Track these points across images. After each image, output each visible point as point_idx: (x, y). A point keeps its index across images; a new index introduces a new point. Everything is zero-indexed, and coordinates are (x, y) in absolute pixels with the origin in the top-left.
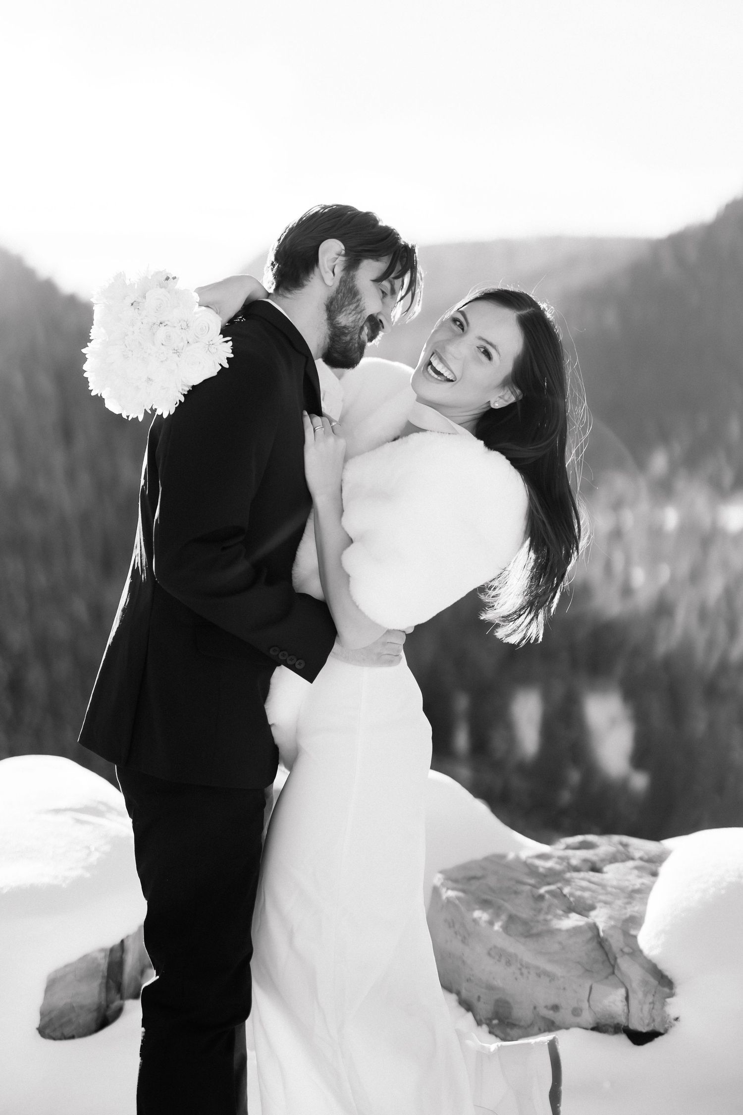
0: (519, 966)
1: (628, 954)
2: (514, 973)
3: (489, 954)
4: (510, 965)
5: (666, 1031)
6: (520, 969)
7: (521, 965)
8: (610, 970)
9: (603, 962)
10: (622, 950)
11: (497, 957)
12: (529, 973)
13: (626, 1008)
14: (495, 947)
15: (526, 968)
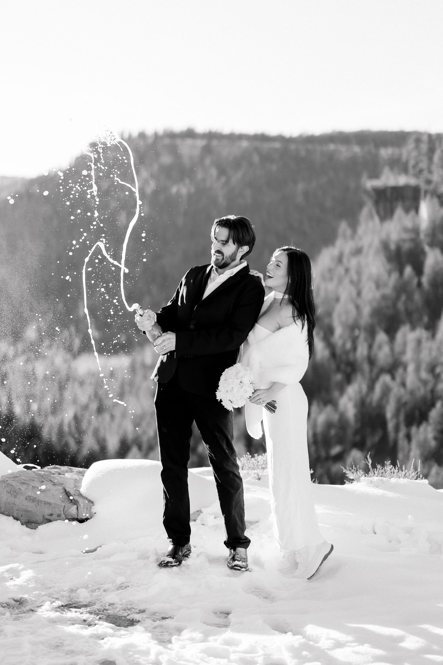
0: (37, 502)
1: (77, 495)
2: (35, 505)
3: (26, 499)
4: (34, 502)
5: (91, 518)
6: (38, 503)
7: (38, 501)
8: (71, 501)
9: (68, 499)
10: (74, 494)
11: (29, 500)
12: (41, 504)
13: (77, 511)
14: (28, 496)
15: (40, 502)
